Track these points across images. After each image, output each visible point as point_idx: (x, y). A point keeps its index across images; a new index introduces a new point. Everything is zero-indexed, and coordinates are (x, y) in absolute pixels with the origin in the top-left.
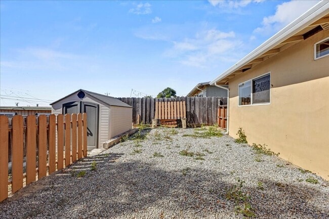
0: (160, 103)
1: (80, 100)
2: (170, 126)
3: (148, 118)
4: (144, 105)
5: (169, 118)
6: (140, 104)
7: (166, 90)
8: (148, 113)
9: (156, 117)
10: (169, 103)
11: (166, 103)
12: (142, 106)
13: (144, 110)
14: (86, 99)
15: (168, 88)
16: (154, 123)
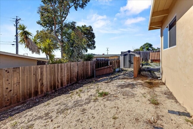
0: (152, 53)
1: (129, 53)
2: (157, 62)
3: (146, 59)
4: (144, 54)
5: (157, 59)
6: (142, 54)
7: (145, 44)
8: (146, 57)
9: (150, 59)
10: (157, 53)
11: (155, 53)
12: (143, 54)
13: (144, 56)
14: (131, 53)
15: (147, 43)
16: (150, 61)
